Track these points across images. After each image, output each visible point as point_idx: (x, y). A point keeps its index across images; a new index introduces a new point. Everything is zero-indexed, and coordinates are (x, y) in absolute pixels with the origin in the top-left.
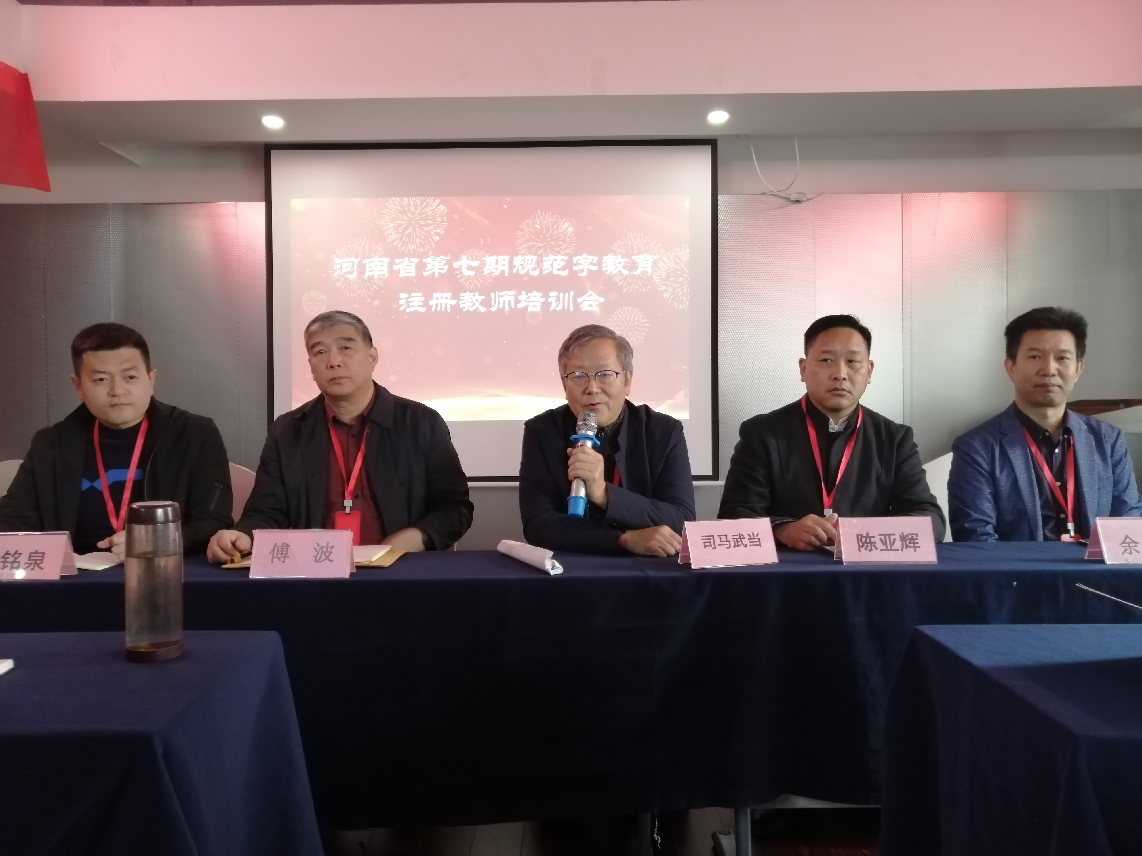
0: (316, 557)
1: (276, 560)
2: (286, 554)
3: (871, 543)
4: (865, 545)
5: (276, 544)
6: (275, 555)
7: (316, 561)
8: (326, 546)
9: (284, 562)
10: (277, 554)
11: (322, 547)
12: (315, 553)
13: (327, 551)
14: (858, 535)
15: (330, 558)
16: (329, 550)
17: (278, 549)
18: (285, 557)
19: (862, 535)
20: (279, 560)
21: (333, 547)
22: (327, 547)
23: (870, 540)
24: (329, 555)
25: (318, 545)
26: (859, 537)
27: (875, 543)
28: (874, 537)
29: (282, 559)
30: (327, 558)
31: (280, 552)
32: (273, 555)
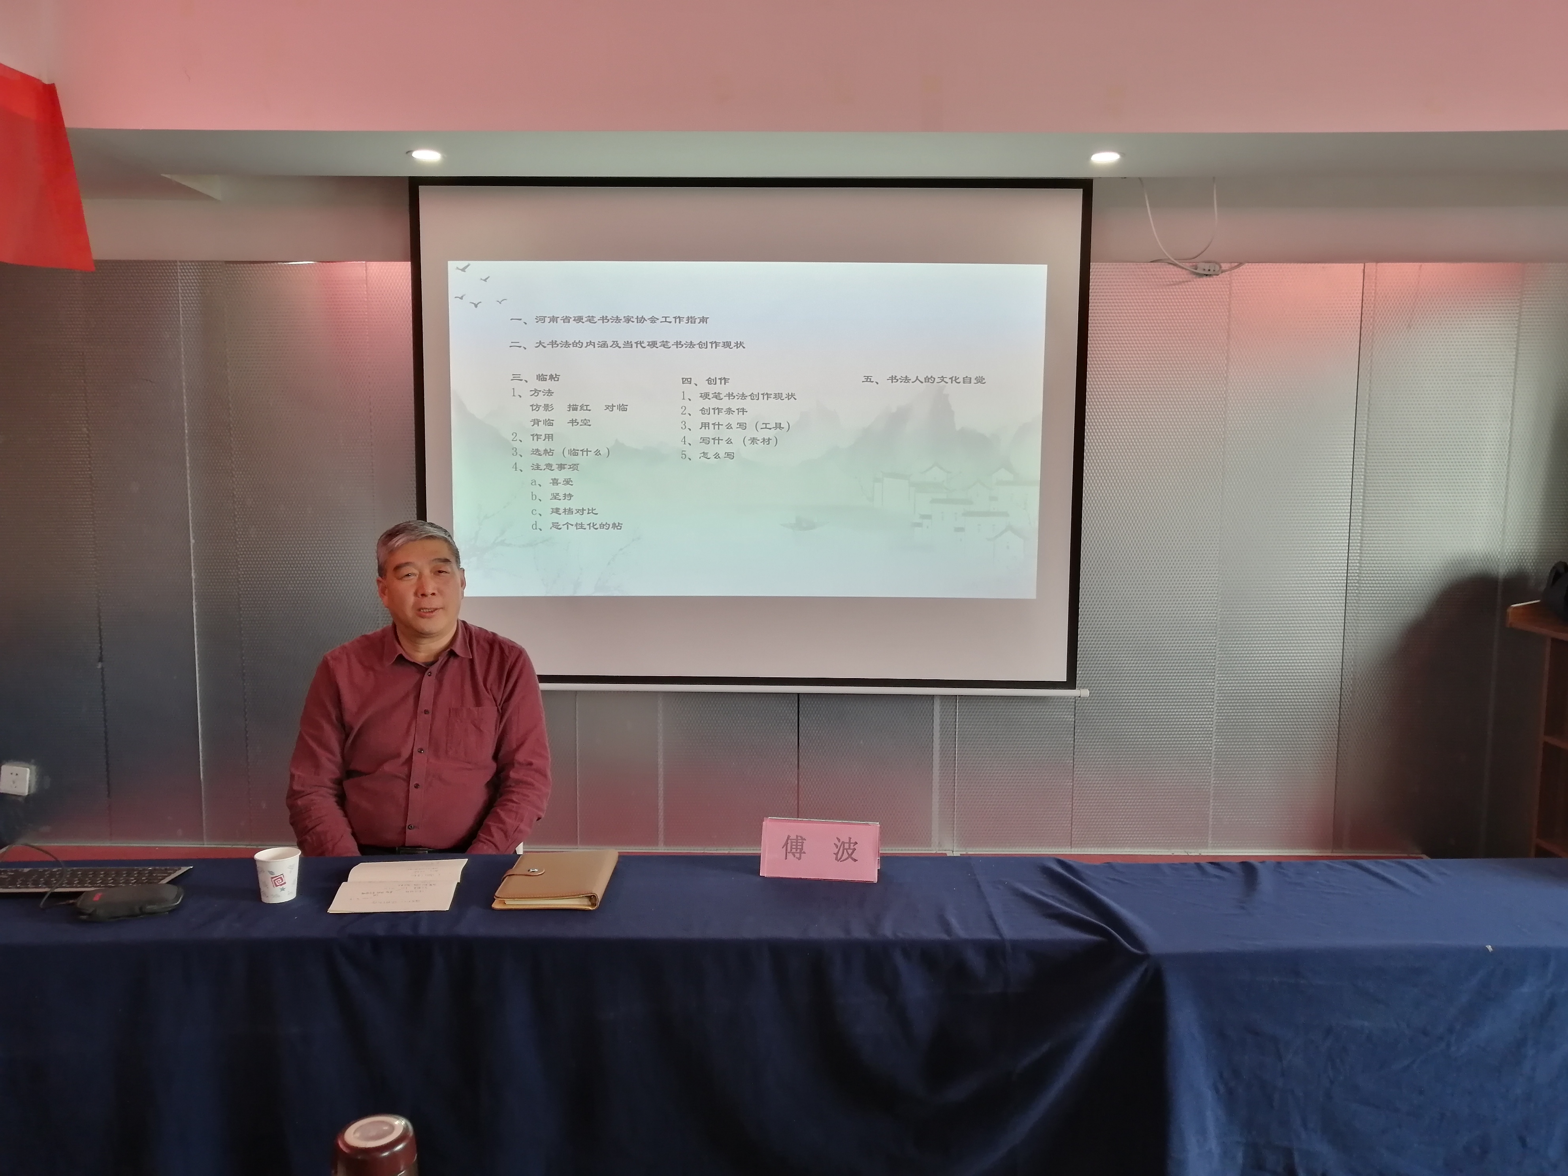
1: (790, 856)
2: (802, 849)
5: (789, 837)
7: (836, 859)
8: (848, 841)
9: (799, 859)
10: (792, 848)
11: (843, 843)
12: (836, 850)
15: (854, 856)
17: (792, 842)
18: (800, 853)
20: (794, 856)
21: (856, 843)
22: (850, 843)
24: (852, 853)
25: (839, 840)
29: (798, 855)
30: (850, 856)
31: (795, 846)
32: (787, 850)
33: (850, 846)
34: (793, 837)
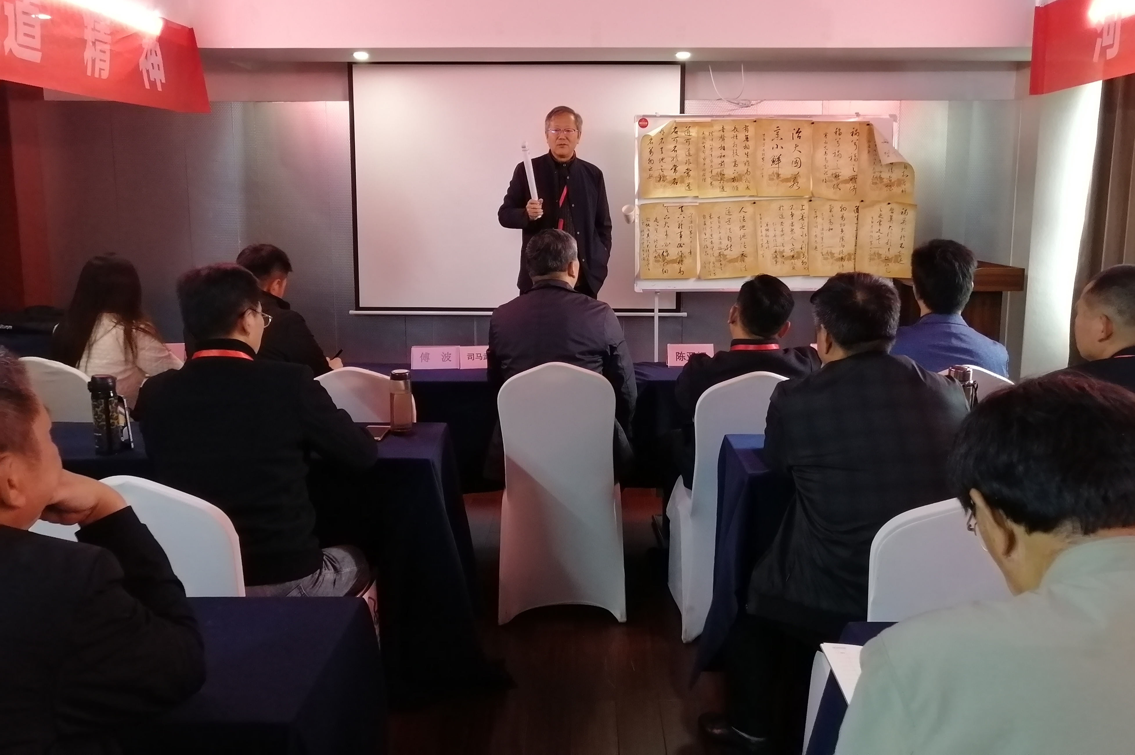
0: (443, 359)
1: (423, 361)
2: (428, 358)
3: (682, 356)
4: (680, 358)
5: (423, 353)
6: (423, 358)
9: (427, 361)
10: (424, 358)
11: (445, 354)
12: (442, 357)
13: (448, 356)
14: (676, 353)
16: (449, 355)
19: (679, 353)
20: (425, 360)
21: (450, 354)
23: (682, 355)
26: (677, 354)
27: (684, 357)
28: (684, 354)
30: (448, 359)
31: (425, 357)
32: (422, 358)
33: (448, 355)
34: (424, 353)
